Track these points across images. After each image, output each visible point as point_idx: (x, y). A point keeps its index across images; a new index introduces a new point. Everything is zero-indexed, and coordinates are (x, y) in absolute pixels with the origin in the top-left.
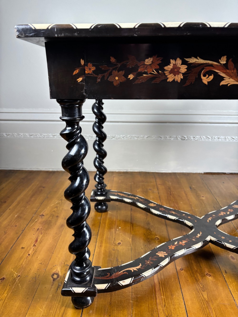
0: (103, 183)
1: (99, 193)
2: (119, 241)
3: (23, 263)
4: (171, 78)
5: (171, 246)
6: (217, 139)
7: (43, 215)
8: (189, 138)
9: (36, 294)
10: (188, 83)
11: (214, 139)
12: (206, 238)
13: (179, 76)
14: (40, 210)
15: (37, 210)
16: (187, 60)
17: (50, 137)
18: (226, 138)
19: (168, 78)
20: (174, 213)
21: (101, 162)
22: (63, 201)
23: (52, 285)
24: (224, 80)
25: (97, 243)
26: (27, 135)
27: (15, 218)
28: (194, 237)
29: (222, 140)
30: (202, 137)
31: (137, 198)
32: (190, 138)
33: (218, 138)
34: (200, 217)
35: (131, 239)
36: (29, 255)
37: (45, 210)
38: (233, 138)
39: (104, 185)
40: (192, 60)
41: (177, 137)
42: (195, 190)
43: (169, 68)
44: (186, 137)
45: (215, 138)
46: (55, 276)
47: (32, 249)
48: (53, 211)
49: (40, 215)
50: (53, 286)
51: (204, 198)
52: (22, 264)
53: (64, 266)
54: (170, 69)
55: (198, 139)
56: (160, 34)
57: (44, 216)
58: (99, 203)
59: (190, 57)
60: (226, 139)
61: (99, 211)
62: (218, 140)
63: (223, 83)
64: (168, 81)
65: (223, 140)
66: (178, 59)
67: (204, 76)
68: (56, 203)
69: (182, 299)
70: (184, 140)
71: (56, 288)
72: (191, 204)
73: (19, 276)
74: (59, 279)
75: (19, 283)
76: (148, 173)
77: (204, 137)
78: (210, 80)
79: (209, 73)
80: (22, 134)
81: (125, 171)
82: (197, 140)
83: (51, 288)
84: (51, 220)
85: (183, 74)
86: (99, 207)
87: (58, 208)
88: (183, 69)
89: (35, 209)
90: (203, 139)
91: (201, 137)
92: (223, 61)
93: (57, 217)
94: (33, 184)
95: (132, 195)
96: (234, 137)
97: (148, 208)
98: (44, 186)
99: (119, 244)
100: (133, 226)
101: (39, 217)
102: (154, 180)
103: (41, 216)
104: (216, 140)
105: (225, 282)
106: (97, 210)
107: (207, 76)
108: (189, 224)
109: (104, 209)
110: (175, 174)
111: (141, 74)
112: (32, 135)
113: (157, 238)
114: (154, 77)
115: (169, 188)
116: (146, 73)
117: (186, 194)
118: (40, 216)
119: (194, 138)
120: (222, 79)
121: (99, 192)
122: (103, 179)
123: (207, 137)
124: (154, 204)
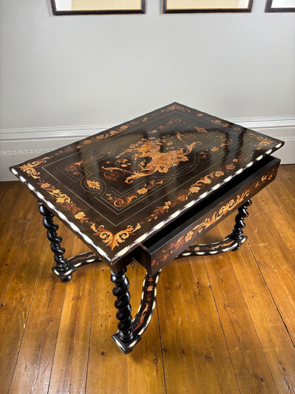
23: (133, 270)
50: (134, 271)
69: (205, 270)
71: (136, 271)
105: (228, 258)
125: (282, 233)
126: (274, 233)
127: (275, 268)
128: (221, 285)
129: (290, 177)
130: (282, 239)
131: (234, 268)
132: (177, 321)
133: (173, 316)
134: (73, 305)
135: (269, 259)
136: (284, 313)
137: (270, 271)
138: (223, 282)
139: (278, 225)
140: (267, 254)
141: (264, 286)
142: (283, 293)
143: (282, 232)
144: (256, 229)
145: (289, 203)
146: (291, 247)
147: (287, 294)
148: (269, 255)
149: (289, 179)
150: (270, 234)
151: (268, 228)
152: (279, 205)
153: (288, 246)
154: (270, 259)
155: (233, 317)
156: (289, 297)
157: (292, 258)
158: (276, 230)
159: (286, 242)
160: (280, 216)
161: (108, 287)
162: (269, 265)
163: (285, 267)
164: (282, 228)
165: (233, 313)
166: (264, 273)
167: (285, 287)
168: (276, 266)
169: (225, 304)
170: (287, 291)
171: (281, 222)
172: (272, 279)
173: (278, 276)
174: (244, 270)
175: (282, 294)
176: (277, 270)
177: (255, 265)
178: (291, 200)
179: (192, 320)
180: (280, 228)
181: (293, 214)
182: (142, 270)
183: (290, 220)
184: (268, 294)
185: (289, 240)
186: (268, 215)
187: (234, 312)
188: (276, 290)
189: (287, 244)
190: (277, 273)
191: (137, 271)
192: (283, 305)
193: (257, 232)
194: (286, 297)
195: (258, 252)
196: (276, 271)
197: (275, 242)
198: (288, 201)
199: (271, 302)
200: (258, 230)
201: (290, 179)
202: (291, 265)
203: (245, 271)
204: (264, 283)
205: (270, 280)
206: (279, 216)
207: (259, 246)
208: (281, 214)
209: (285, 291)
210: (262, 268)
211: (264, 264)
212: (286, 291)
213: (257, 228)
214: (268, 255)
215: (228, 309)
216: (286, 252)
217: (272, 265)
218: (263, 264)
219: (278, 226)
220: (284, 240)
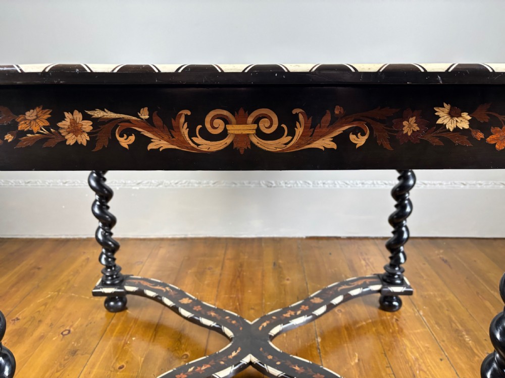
0: (115, 266)
1: (108, 282)
2: (123, 364)
4: (71, 140)
5: (182, 374)
6: (322, 185)
7: (18, 319)
8: (278, 184)
10: (98, 147)
11: (316, 185)
12: (243, 358)
13: (83, 136)
14: (16, 309)
15: (12, 310)
16: (89, 113)
17: (58, 185)
18: (336, 182)
19: (66, 140)
20: (213, 314)
21: (108, 234)
22: (60, 293)
24: (152, 142)
25: (86, 367)
26: (21, 182)
28: (225, 357)
29: (329, 186)
30: (298, 182)
31: (167, 288)
32: (280, 184)
33: (324, 183)
34: (251, 321)
35: (143, 359)
37: (25, 309)
38: (346, 184)
39: (117, 269)
40: (98, 114)
41: (259, 182)
42: (280, 267)
43: (64, 124)
44: (273, 182)
45: (318, 184)
48: (38, 310)
51: (288, 282)
54: (66, 127)
55: (292, 185)
56: (18, 83)
57: (18, 321)
58: (111, 297)
59: (93, 109)
60: (335, 184)
61: (112, 310)
62: (324, 186)
63: (150, 147)
64: (68, 143)
65: (331, 186)
66: (76, 112)
67: (121, 136)
68: (47, 297)
70: (271, 187)
72: (264, 292)
76: (219, 239)
77: (301, 182)
78: (131, 142)
79: (128, 132)
80: (12, 181)
81: (183, 236)
82: (291, 187)
84: (27, 327)
85: (89, 134)
86: (112, 303)
87: (47, 306)
88: (87, 126)
89: (9, 309)
90: (299, 185)
91: (296, 183)
92: (144, 114)
93: (40, 321)
94: (24, 263)
95: (160, 284)
96: (348, 182)
97: (177, 306)
98: (40, 266)
99: (121, 368)
100: (155, 336)
101: (11, 323)
102: (223, 252)
103: (14, 320)
104: (321, 187)
106: (109, 308)
107: (125, 136)
108: (229, 333)
109: (119, 306)
110: (260, 240)
111: (23, 133)
112: (28, 182)
113: (186, 355)
114: (44, 139)
115: (241, 266)
116: (31, 132)
117: (263, 276)
118: (12, 320)
119: (286, 183)
120: (149, 141)
121: (107, 280)
122: (114, 259)
123: (306, 182)
124: (190, 298)
125: (421, 372)
126: (400, 369)
129: (445, 258)
139: (413, 351)
143: (422, 370)
144: (354, 355)
145: (443, 304)
149: (443, 260)
150: (389, 371)
151: (386, 356)
158: (407, 362)
160: (419, 331)
164: (423, 359)
171: (420, 344)
178: (447, 299)
180: (417, 359)
181: (452, 326)
183: (443, 341)
186: (391, 325)
193: (358, 364)
198: (439, 300)
200: (359, 360)
201: (445, 261)
206: (416, 331)
208: (422, 325)
213: (359, 354)
219: (412, 353)
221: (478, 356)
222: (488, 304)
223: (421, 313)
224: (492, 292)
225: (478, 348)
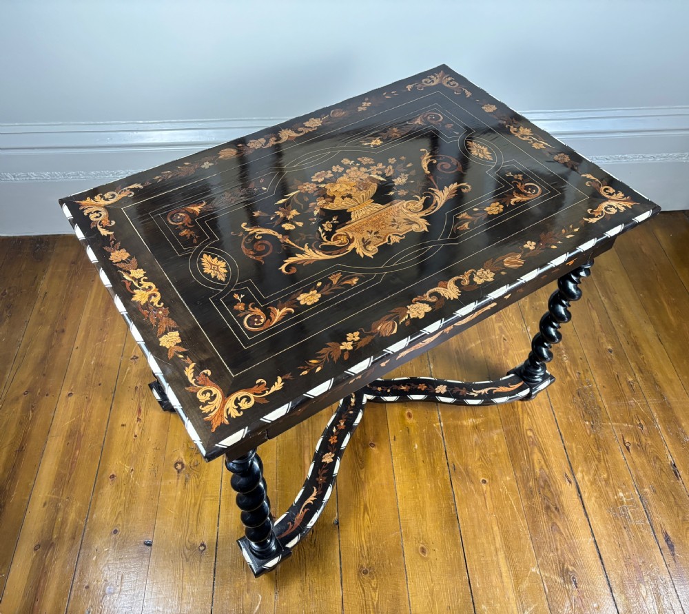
3: (132, 451)
7: (137, 358)
9: (161, 492)
14: (127, 345)
15: (124, 347)
23: (178, 479)
27: (93, 368)
28: (349, 407)
36: (136, 436)
46: (179, 466)
47: (137, 427)
49: (132, 357)
50: (180, 481)
52: (130, 453)
53: (187, 451)
57: (139, 360)
71: (183, 482)
73: (132, 470)
74: (184, 469)
75: (136, 480)
83: (177, 483)
89: (119, 345)
101: (132, 362)
103: (134, 359)
105: (390, 454)
118: (132, 359)
127: (484, 482)
128: (361, 519)
130: (516, 410)
131: (397, 478)
132: (252, 606)
133: (245, 592)
134: (33, 562)
135: (476, 459)
136: (480, 592)
137: (473, 488)
138: (366, 515)
140: (476, 445)
141: (453, 526)
142: (488, 543)
146: (531, 430)
147: (498, 546)
148: (480, 450)
152: (528, 323)
153: (526, 426)
154: (479, 459)
155: (372, 598)
156: (499, 553)
157: (528, 457)
159: (523, 418)
160: (523, 351)
161: (117, 519)
162: (474, 475)
163: (508, 478)
165: (373, 589)
166: (459, 493)
167: (496, 528)
168: (488, 477)
169: (362, 567)
170: (498, 539)
172: (473, 509)
173: (488, 499)
174: (418, 485)
175: (486, 545)
176: (488, 487)
177: (443, 473)
179: (285, 604)
182: (197, 480)
184: (456, 545)
185: (530, 412)
186: (499, 346)
187: (377, 587)
188: (475, 536)
189: (523, 423)
190: (488, 495)
191: (186, 480)
192: (482, 571)
194: (494, 553)
195: (456, 440)
196: (485, 489)
197: (498, 417)
199: (460, 566)
202: (521, 475)
203: (420, 487)
204: (453, 519)
205: (468, 511)
207: (462, 426)
209: (494, 539)
210: (458, 480)
211: (463, 471)
212: (496, 539)
214: (477, 448)
215: (366, 577)
216: (517, 442)
217: (480, 473)
218: (461, 472)
220: (520, 413)
221: (570, 377)
222: (594, 314)
223: (529, 330)
224: (603, 298)
225: (572, 368)
